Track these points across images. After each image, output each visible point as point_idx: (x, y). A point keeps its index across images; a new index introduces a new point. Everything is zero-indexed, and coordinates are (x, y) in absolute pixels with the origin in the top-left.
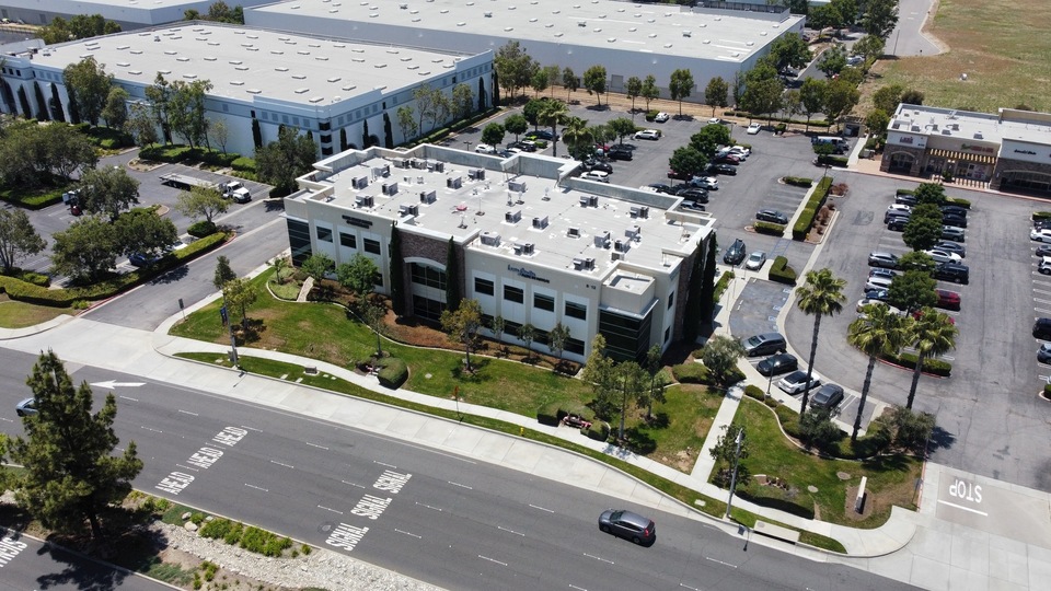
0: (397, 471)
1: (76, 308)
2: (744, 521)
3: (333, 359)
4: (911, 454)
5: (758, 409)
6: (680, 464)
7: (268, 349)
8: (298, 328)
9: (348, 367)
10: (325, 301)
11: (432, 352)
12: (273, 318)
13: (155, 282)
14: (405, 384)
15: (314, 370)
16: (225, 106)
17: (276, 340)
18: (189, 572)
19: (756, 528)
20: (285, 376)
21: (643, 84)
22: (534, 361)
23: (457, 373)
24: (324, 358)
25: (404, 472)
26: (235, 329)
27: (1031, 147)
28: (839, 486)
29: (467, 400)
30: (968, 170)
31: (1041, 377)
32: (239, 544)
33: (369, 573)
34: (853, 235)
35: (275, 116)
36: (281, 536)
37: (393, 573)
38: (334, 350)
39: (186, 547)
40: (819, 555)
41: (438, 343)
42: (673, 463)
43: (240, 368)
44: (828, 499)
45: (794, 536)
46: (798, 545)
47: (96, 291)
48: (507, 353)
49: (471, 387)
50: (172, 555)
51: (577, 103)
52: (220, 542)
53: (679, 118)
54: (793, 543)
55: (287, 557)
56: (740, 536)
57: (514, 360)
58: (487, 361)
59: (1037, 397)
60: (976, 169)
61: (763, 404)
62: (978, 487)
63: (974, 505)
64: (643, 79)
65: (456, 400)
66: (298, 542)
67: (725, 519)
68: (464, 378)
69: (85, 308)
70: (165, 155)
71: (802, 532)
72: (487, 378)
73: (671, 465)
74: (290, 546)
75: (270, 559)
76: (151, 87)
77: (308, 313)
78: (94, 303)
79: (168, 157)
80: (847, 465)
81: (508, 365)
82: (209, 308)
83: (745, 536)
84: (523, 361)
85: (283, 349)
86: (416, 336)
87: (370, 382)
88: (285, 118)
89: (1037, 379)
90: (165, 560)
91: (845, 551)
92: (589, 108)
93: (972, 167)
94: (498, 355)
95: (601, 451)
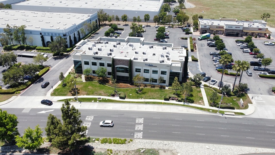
0: (139, 118)
1: (17, 93)
2: (222, 113)
3: (103, 95)
4: (244, 93)
5: (209, 89)
6: (201, 104)
7: (83, 95)
8: (89, 89)
9: (108, 96)
10: (91, 81)
11: (127, 89)
12: (80, 87)
13: (36, 83)
14: (126, 97)
15: (100, 98)
16: (31, 32)
17: (84, 93)
18: (105, 153)
19: (225, 114)
20: (93, 101)
21: (137, 18)
22: (154, 87)
23: (137, 93)
24: (100, 95)
25: (141, 118)
26: (70, 92)
27: (231, 26)
28: (235, 102)
29: (145, 99)
30: (218, 32)
31: (257, 74)
32: (113, 143)
33: (150, 142)
34: (203, 49)
35: (48, 34)
36: (123, 139)
37: (156, 141)
38: (102, 92)
39: (99, 147)
40: (240, 116)
41: (128, 87)
42: (200, 104)
43: (79, 101)
44: (235, 105)
45: (234, 114)
46: (235, 115)
47: (21, 88)
48: (146, 86)
49: (143, 95)
50: (97, 150)
51: (120, 24)
52: (107, 144)
53: (147, 26)
54: (234, 115)
55: (127, 143)
56: (223, 116)
57: (149, 88)
58: (143, 89)
59: (258, 78)
60: (220, 32)
61: (209, 88)
62: (260, 97)
63: (261, 100)
64: (137, 17)
65: (141, 99)
66: (128, 139)
67: (218, 113)
68: (140, 94)
69: (19, 93)
70: (13, 48)
71: (235, 113)
72: (145, 93)
73: (199, 104)
74: (126, 141)
75: (124, 145)
76: (5, 28)
77: (88, 84)
78: (21, 91)
79: (14, 49)
80: (234, 97)
81: (148, 89)
82: (58, 87)
83: (224, 116)
84: (151, 87)
85: (88, 94)
86: (121, 85)
87: (117, 98)
88: (52, 34)
89: (256, 74)
90: (96, 151)
91: (245, 115)
92: (124, 25)
93: (219, 32)
94: (144, 87)
95: (183, 104)
